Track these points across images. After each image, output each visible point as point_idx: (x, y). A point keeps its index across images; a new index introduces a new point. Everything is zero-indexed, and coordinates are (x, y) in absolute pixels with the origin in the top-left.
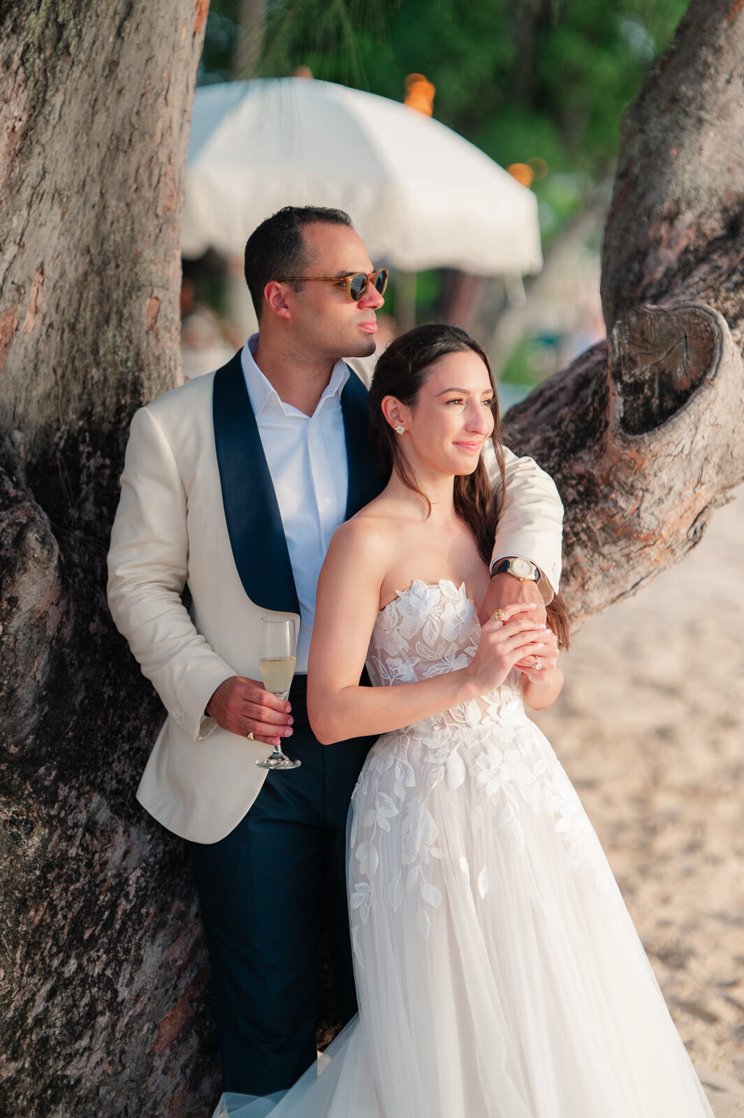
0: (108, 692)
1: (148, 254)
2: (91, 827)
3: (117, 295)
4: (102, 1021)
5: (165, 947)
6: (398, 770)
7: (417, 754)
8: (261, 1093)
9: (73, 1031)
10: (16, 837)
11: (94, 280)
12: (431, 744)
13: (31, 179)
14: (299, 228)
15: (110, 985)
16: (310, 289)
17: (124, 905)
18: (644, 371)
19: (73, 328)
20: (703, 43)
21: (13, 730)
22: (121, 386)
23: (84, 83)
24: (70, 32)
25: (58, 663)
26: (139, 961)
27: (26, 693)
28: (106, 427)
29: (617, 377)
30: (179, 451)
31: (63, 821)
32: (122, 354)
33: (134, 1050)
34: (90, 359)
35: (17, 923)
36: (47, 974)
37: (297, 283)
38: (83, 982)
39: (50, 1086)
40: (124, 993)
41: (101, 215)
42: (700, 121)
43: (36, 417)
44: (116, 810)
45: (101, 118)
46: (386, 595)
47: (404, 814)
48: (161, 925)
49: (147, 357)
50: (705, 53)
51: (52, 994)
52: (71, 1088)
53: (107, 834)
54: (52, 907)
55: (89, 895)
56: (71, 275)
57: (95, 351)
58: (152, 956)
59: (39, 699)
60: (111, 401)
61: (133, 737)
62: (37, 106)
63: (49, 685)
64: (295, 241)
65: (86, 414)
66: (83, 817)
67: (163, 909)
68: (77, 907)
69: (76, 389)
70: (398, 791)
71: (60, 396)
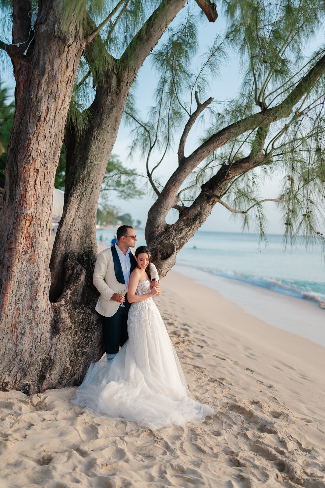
0: (90, 294)
1: (93, 228)
2: (89, 314)
3: (89, 233)
4: (90, 343)
5: (98, 332)
6: (138, 306)
7: (141, 304)
8: (113, 354)
9: (86, 344)
10: (79, 315)
11: (85, 231)
12: (143, 303)
13: (78, 215)
14: (127, 229)
15: (91, 338)
16: (128, 238)
17: (93, 326)
18: (164, 251)
19: (82, 238)
20: (161, 203)
21: (78, 299)
22: (89, 247)
23: (85, 202)
24: (84, 194)
25: (84, 289)
26: (95, 334)
27: (80, 293)
28: (87, 253)
29: (160, 252)
30: (107, 259)
31: (85, 313)
32: (89, 242)
33: (93, 347)
34: (85, 243)
35: (79, 328)
36: (83, 336)
37: (126, 237)
38: (88, 337)
39: (83, 353)
40: (93, 339)
41: (87, 221)
42: (161, 214)
43: (78, 251)
44: (92, 311)
45: (87, 207)
46: (140, 282)
47: (140, 313)
48: (97, 329)
49: (93, 243)
50: (162, 204)
51: (84, 339)
52: (86, 353)
53: (91, 315)
54: (83, 326)
55: (88, 324)
56: (82, 230)
57: (85, 242)
58: (96, 333)
59: (81, 294)
60: (88, 249)
61: (94, 300)
62: (79, 204)
63: (82, 292)
64: (126, 231)
65: (84, 251)
66: (87, 312)
67: (98, 326)
68: (87, 326)
69: (83, 247)
70: (139, 310)
71: (80, 248)
